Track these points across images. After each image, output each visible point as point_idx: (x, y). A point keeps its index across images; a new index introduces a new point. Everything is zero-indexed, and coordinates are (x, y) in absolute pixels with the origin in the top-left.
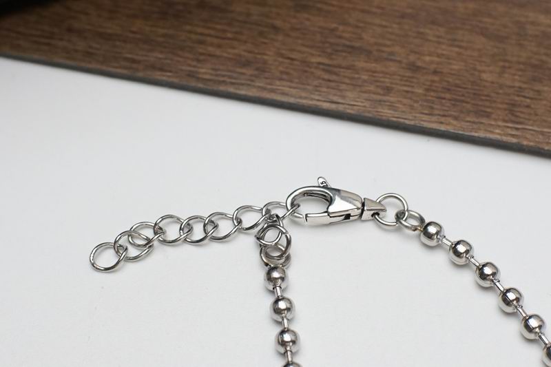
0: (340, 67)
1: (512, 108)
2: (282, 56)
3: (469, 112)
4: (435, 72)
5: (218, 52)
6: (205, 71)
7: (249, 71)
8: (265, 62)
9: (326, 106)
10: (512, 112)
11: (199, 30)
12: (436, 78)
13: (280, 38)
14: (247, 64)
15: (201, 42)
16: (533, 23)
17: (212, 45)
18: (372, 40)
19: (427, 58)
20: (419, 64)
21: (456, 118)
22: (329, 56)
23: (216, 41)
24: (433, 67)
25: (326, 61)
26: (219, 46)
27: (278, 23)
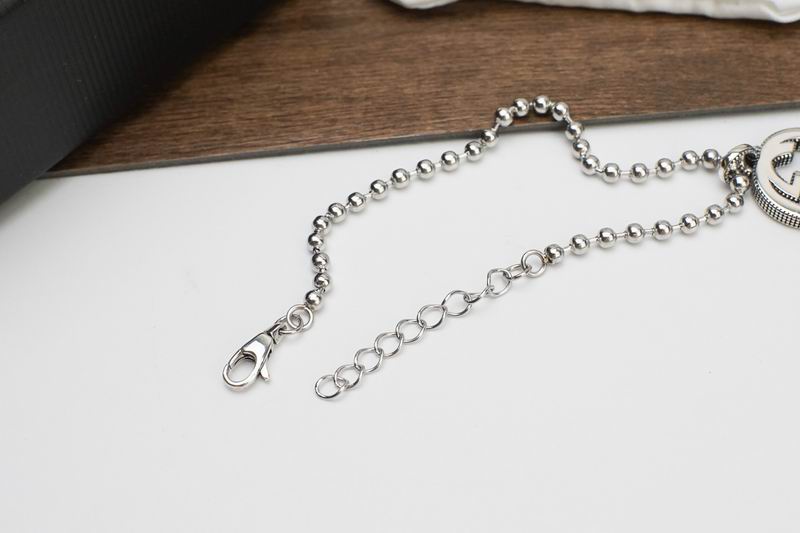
0: (290, 115)
1: (435, 108)
2: (241, 119)
3: (402, 120)
4: (367, 99)
5: (190, 130)
6: (183, 147)
7: (219, 137)
8: (231, 127)
9: (289, 146)
10: (436, 111)
11: (170, 117)
12: (369, 103)
13: (236, 106)
14: (216, 132)
15: (174, 126)
16: (432, 43)
17: (183, 126)
18: (310, 89)
19: (357, 91)
20: (352, 96)
21: (394, 127)
22: (280, 109)
23: (186, 122)
24: (363, 95)
25: (279, 114)
26: (190, 125)
27: (230, 96)
